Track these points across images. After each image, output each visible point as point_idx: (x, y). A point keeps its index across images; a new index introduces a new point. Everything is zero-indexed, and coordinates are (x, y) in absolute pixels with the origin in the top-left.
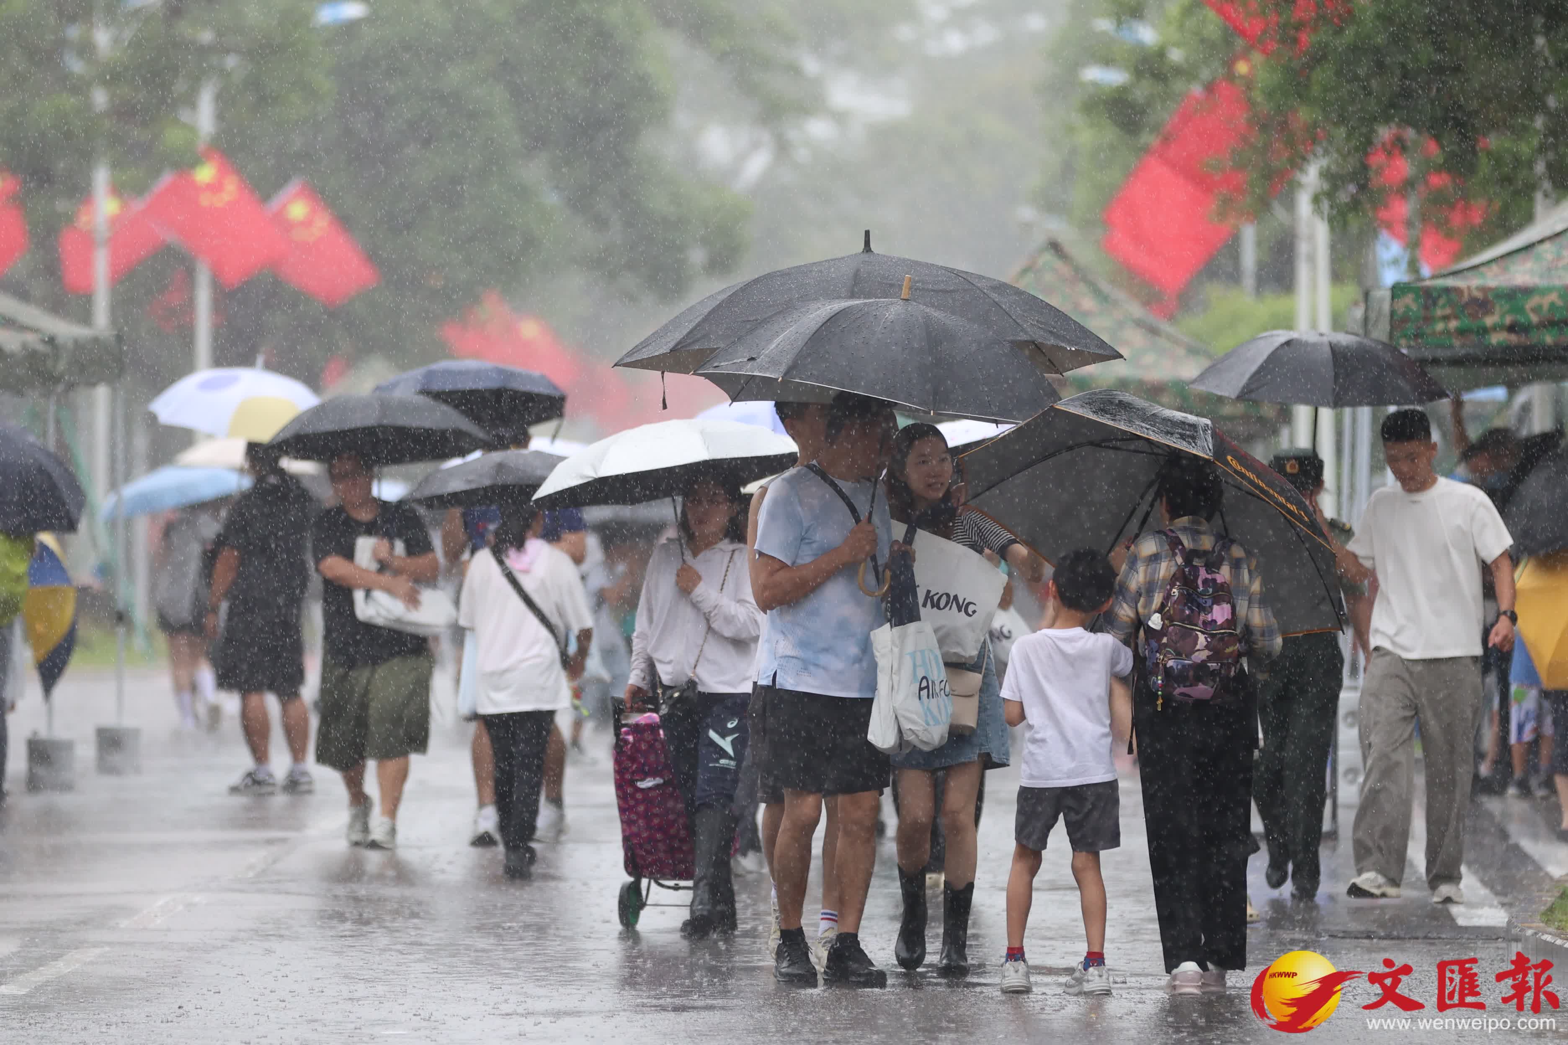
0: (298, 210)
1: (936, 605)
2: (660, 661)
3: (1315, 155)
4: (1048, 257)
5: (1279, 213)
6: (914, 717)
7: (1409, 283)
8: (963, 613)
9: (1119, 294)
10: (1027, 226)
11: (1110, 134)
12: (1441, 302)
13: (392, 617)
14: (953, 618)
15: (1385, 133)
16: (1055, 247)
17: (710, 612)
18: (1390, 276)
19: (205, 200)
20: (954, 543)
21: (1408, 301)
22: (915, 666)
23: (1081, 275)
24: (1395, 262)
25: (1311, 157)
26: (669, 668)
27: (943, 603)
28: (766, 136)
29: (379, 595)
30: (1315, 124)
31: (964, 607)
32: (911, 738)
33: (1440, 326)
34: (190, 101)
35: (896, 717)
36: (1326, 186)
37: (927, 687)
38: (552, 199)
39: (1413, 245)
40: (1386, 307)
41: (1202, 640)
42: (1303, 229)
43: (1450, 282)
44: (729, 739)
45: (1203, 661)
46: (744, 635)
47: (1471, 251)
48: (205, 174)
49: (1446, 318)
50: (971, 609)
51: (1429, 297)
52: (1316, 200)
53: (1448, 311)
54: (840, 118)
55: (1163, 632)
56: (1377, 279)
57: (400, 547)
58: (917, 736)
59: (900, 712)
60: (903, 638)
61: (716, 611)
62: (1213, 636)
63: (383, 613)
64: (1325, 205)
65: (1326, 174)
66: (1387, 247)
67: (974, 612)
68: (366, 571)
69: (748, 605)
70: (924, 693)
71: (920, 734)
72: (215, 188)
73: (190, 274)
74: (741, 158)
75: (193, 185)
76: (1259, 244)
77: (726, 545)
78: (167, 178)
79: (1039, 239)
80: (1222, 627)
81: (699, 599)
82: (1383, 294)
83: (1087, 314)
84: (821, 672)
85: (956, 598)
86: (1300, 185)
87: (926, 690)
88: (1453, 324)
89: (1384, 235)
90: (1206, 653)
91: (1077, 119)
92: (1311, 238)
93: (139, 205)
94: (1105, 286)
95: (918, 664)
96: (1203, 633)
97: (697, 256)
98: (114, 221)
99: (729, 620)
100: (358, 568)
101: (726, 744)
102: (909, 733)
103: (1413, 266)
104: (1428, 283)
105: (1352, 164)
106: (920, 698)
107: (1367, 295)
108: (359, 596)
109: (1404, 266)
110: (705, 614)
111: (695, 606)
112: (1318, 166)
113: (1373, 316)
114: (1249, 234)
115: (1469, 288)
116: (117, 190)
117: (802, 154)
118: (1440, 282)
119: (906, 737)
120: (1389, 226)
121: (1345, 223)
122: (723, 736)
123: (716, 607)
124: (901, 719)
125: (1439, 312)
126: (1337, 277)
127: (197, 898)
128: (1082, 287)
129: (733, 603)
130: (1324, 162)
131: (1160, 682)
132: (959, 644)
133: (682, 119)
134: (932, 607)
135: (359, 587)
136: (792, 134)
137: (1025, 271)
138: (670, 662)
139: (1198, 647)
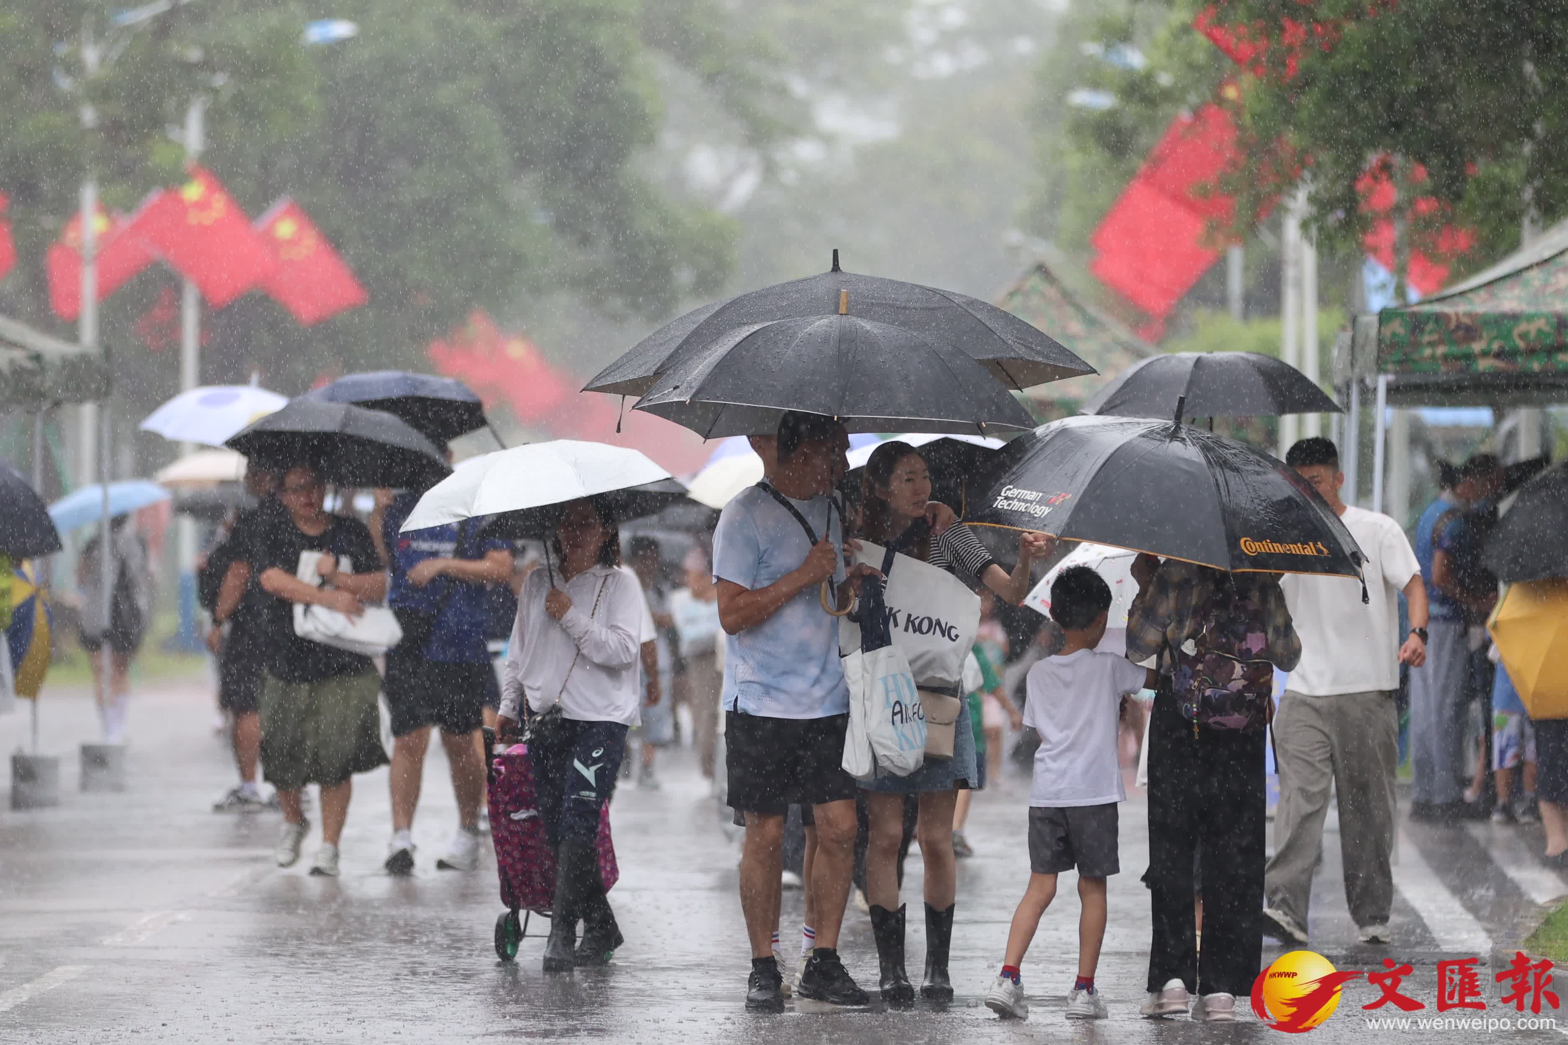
0: (286, 229)
1: (918, 629)
2: (530, 688)
3: (1302, 179)
4: (1035, 281)
5: (1267, 238)
6: (889, 743)
7: (1396, 309)
8: (947, 637)
9: (1104, 317)
10: (1014, 250)
11: (1097, 156)
12: (1430, 326)
13: (329, 633)
14: (936, 643)
15: (1373, 159)
16: (1042, 269)
17: (580, 638)
18: (1377, 302)
19: (194, 218)
20: (931, 565)
21: (1397, 327)
22: (887, 692)
23: (1067, 297)
24: (1383, 287)
25: (1300, 183)
26: (538, 694)
27: (925, 627)
28: (753, 158)
29: (318, 610)
30: (1304, 151)
31: (946, 631)
32: (886, 764)
33: (1428, 352)
34: (180, 121)
35: (870, 744)
36: (1314, 210)
37: (901, 712)
38: (541, 219)
39: (1400, 271)
40: (1373, 332)
41: (1238, 669)
42: (1290, 255)
43: (1437, 308)
44: (593, 768)
45: (1239, 691)
46: (615, 663)
47: (1457, 276)
48: (193, 192)
49: (1431, 344)
50: (953, 632)
51: (1417, 323)
52: (1305, 225)
53: (1435, 337)
54: (828, 140)
55: (1198, 659)
56: (1364, 303)
57: (345, 564)
58: (892, 762)
59: (874, 738)
60: (875, 662)
61: (586, 637)
62: (1248, 665)
63: (322, 628)
64: (1314, 231)
65: (1312, 199)
66: (1375, 273)
67: (957, 636)
68: (308, 586)
69: (620, 631)
70: (898, 718)
71: (895, 760)
72: (202, 205)
73: (178, 290)
74: (728, 180)
75: (180, 201)
76: (1246, 268)
77: (597, 569)
78: (154, 197)
79: (1026, 261)
80: (1258, 656)
81: (569, 624)
82: (1370, 321)
83: (1073, 337)
84: (782, 696)
85: (938, 623)
86: (1286, 210)
87: (900, 715)
88: (1441, 350)
89: (1372, 261)
90: (1243, 682)
91: (1065, 142)
92: (1298, 263)
93: (126, 222)
94: (1092, 310)
95: (890, 689)
96: (1239, 662)
97: (684, 276)
98: (103, 237)
99: (600, 646)
100: (300, 583)
101: (589, 774)
102: (885, 759)
103: (1400, 292)
104: (1416, 309)
105: (1339, 189)
106: (893, 724)
107: (1354, 321)
108: (298, 610)
109: (1391, 290)
110: (574, 639)
111: (565, 630)
112: (1306, 192)
113: (1360, 340)
114: (1236, 257)
115: (1457, 315)
116: (105, 208)
117: (789, 177)
118: (1427, 308)
119: (880, 763)
120: (1375, 250)
121: (1332, 248)
122: (587, 767)
123: (586, 632)
124: (875, 746)
125: (1426, 338)
126: (1323, 300)
127: (181, 916)
128: (1070, 311)
129: (604, 630)
130: (1312, 188)
131: (1195, 710)
132: (945, 669)
133: (669, 140)
134: (915, 632)
135: (299, 601)
136: (780, 156)
137: (1012, 294)
138: (538, 689)
139: (1234, 676)
